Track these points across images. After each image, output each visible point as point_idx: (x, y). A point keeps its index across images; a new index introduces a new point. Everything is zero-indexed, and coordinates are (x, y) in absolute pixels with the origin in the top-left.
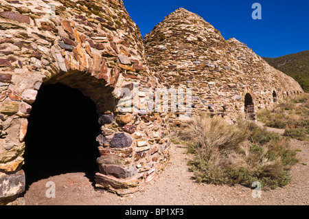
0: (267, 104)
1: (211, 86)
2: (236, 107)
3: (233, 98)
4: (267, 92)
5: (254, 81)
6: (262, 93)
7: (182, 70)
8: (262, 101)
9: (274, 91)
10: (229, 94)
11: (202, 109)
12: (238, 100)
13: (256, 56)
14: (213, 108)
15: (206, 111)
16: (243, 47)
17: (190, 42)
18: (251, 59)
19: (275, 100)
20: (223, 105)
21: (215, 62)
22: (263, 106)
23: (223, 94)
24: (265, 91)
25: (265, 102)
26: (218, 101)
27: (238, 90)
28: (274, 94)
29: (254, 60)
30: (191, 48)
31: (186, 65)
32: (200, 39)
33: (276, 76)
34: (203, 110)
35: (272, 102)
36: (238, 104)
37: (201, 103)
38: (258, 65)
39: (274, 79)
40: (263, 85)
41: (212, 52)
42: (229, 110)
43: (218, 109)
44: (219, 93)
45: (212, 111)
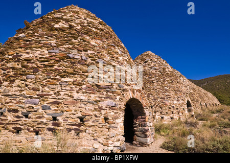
0: (181, 114)
1: (64, 85)
2: (106, 119)
3: (100, 104)
4: (181, 102)
5: (166, 90)
6: (175, 102)
7: (28, 60)
8: (175, 111)
9: (188, 101)
10: (93, 97)
11: (40, 120)
12: (112, 108)
13: (169, 66)
14: (60, 119)
15: (46, 124)
16: (157, 59)
17: (56, 29)
18: (164, 69)
19: (189, 111)
20: (80, 115)
21: (83, 53)
22: (176, 117)
23: (82, 98)
24: (178, 101)
25: (178, 113)
26: (72, 108)
27: (113, 92)
28: (189, 105)
29: (167, 70)
30: (55, 35)
31: (37, 54)
32: (71, 27)
33: (193, 89)
34: (42, 123)
35: (186, 112)
36: (111, 114)
37: (41, 111)
38: (171, 75)
39: (192, 91)
40: (176, 94)
41: (84, 41)
42: (90, 123)
43: (70, 121)
44: (76, 96)
45: (58, 125)
